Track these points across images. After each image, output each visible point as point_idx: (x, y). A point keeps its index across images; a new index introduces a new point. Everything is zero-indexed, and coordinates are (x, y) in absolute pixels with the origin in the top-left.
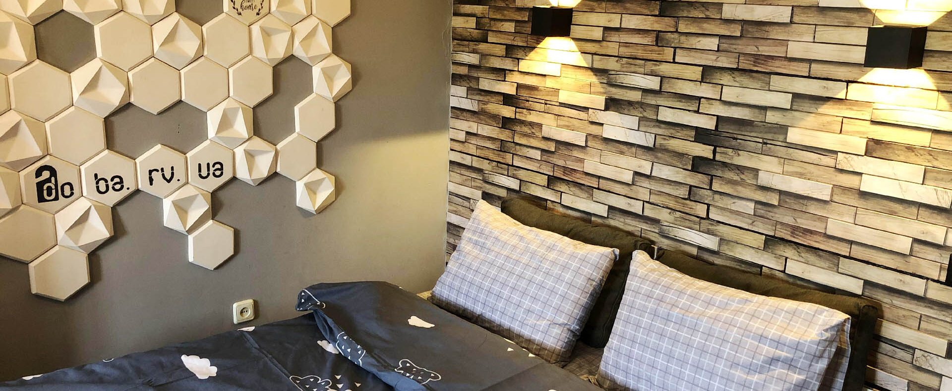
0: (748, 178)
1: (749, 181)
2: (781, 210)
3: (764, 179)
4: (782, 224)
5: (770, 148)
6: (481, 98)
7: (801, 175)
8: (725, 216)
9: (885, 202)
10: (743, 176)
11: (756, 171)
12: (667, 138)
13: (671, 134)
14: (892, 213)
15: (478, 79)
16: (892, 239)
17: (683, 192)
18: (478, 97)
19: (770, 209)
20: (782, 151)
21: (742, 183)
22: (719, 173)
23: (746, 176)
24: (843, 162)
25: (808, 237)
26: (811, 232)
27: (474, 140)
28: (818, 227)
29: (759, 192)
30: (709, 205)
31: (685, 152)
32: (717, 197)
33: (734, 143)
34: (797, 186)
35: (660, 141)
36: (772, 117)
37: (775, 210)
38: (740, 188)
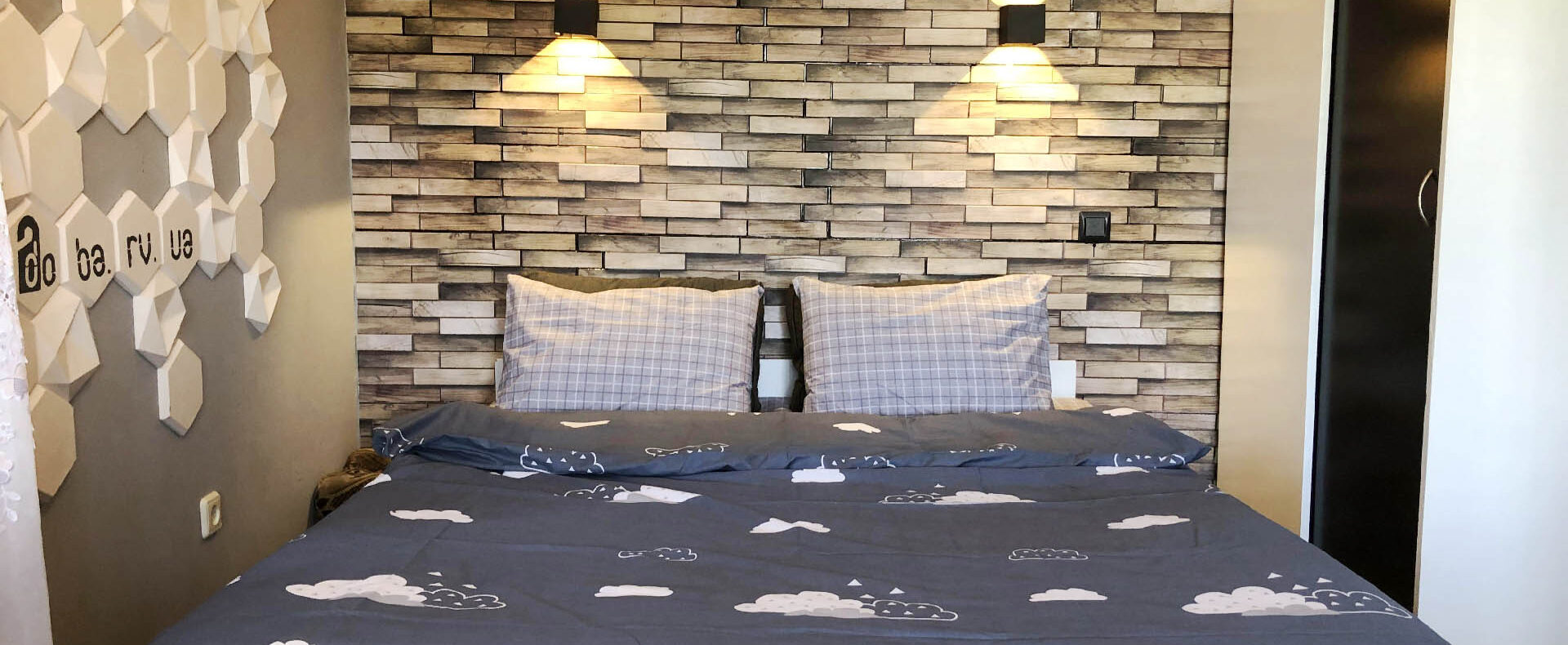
0: (873, 181)
1: (874, 185)
2: (914, 208)
3: (892, 179)
4: (918, 223)
5: (895, 145)
6: (423, 139)
7: (932, 167)
8: (851, 230)
9: (1018, 178)
10: (867, 181)
11: (884, 171)
12: (765, 153)
13: (770, 147)
14: (1026, 187)
15: (414, 111)
16: (1028, 212)
17: (793, 214)
18: (415, 139)
19: (903, 210)
20: (909, 147)
21: (867, 189)
22: (837, 183)
23: (871, 180)
24: (975, 145)
25: (947, 231)
26: (949, 224)
27: (411, 207)
28: (957, 217)
29: (888, 195)
30: (828, 223)
31: (790, 166)
32: (838, 210)
33: (852, 146)
34: (930, 179)
35: (754, 159)
36: (894, 111)
37: (908, 210)
38: (865, 195)
